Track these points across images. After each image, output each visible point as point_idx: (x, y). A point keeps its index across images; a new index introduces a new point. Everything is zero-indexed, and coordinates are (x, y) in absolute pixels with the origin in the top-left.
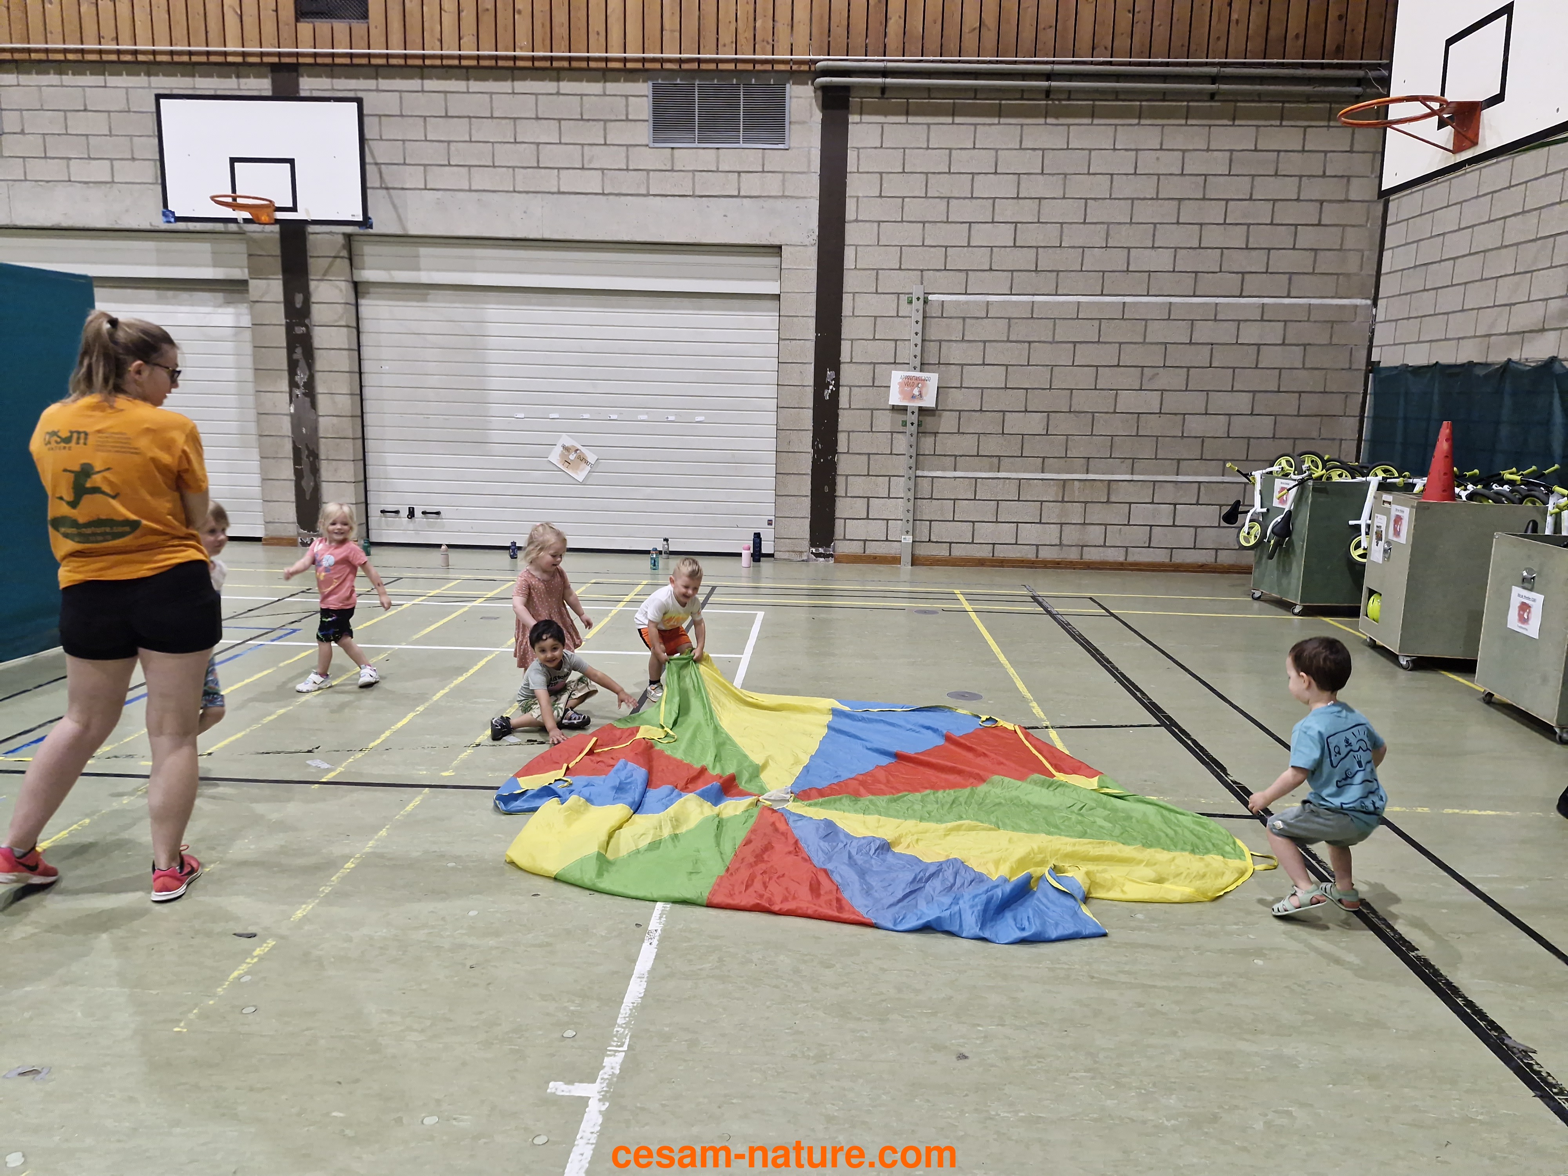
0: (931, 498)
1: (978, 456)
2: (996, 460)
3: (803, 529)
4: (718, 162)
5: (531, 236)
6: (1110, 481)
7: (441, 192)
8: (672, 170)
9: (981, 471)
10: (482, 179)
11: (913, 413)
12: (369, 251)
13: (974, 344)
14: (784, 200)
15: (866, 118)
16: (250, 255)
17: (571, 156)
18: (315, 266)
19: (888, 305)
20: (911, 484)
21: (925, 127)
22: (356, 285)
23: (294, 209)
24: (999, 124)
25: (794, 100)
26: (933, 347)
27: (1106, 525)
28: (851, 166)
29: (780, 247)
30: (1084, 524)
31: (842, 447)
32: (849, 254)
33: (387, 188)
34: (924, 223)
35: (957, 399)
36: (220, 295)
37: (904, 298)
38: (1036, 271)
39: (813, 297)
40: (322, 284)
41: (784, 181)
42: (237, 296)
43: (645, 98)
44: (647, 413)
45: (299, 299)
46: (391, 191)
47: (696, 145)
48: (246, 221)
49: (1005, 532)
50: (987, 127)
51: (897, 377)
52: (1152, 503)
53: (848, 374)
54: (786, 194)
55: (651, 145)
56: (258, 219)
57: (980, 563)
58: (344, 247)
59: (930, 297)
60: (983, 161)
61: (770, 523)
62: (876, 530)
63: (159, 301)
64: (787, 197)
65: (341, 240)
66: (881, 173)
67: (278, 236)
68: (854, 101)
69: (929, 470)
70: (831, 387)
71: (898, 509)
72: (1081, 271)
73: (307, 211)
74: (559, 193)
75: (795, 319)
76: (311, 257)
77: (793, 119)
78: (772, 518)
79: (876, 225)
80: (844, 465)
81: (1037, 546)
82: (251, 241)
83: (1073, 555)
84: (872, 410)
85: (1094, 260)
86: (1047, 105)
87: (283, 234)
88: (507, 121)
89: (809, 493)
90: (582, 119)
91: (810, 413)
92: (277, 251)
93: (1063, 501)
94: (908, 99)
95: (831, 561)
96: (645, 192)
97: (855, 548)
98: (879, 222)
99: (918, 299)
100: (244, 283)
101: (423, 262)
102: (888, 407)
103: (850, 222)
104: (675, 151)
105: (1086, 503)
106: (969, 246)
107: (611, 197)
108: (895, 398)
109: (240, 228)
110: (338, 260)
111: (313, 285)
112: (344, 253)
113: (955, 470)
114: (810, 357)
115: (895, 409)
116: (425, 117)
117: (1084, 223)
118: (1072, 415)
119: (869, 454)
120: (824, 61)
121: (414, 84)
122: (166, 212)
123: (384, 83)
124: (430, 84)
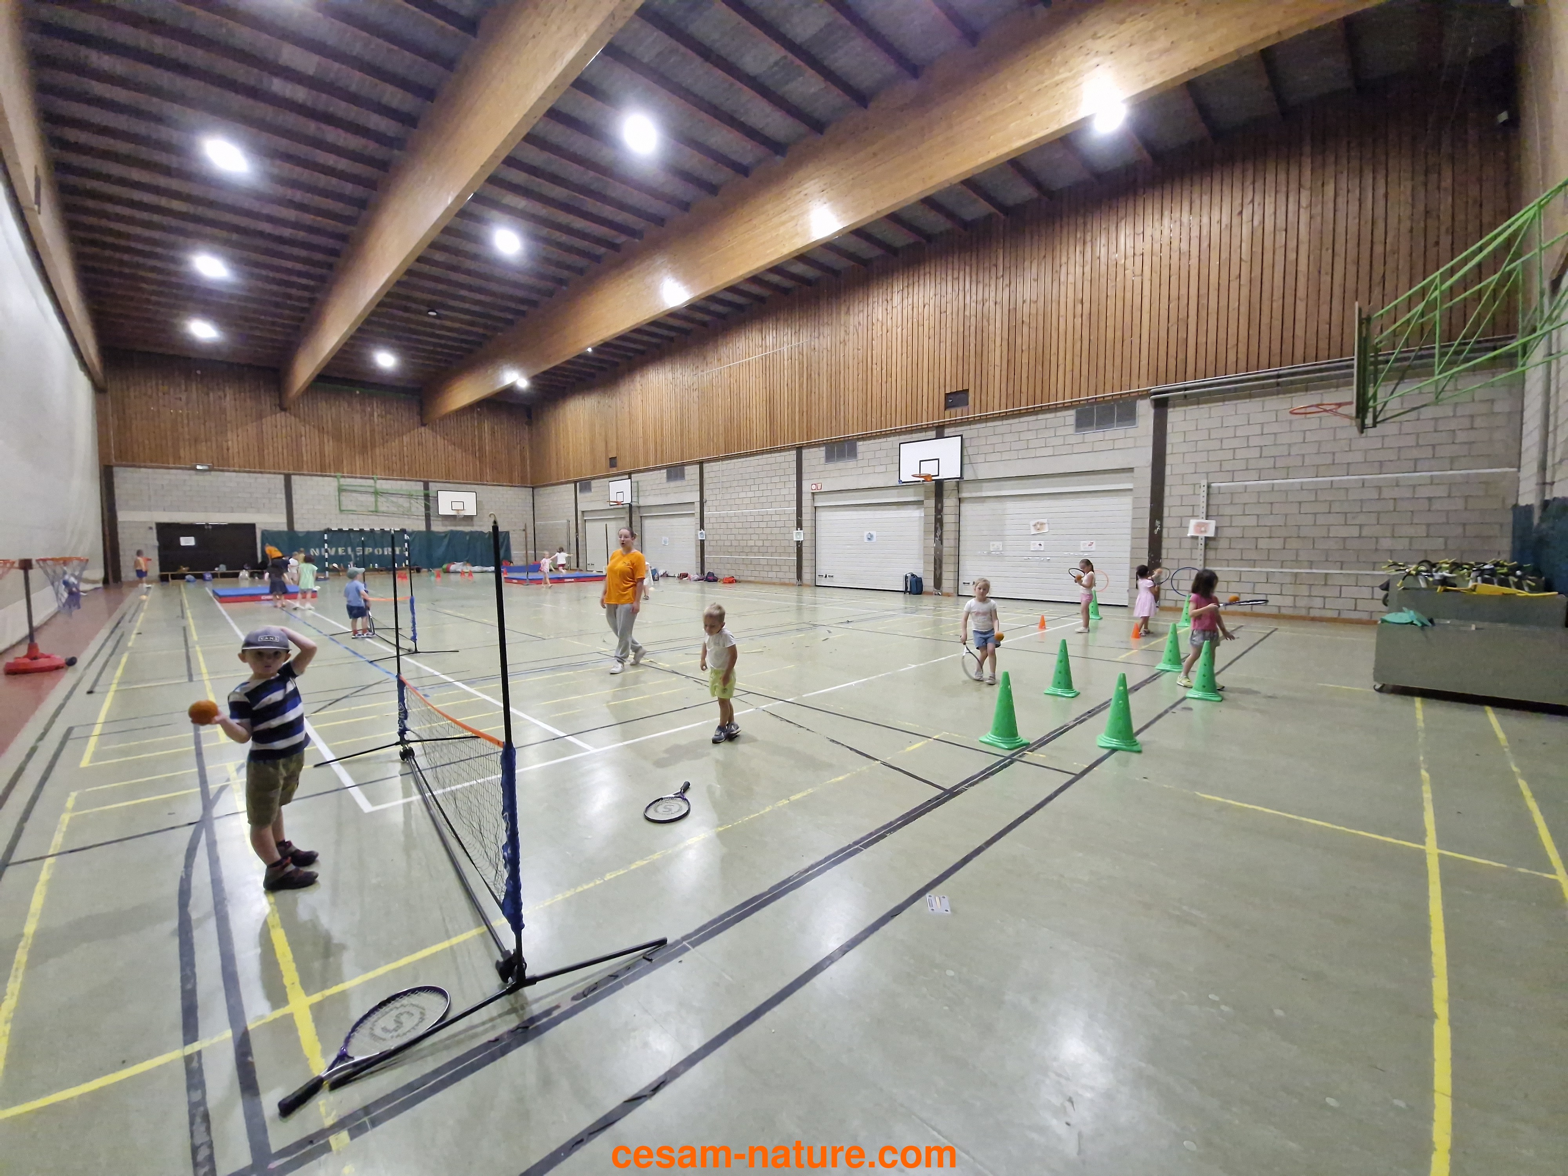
1: (1242, 560)
2: (1252, 562)
4: (1104, 437)
6: (1326, 574)
7: (991, 463)
8: (1083, 443)
9: (1244, 568)
10: (1006, 456)
11: (1202, 540)
12: (964, 486)
13: (1238, 506)
14: (1135, 449)
15: (1177, 410)
16: (925, 492)
17: (1041, 443)
18: (946, 495)
19: (1188, 491)
21: (1208, 408)
22: (960, 499)
23: (939, 475)
24: (1250, 402)
25: (1141, 407)
26: (1214, 508)
27: (1324, 597)
28: (1168, 430)
29: (1133, 469)
30: (1310, 596)
32: (1167, 469)
33: (969, 464)
34: (1208, 451)
35: (1227, 532)
36: (915, 506)
37: (1197, 486)
38: (1274, 468)
39: (1149, 489)
40: (948, 500)
41: (1135, 441)
42: (921, 506)
43: (1073, 416)
45: (940, 505)
46: (973, 465)
47: (1094, 431)
48: (923, 481)
50: (1243, 404)
51: (1193, 522)
53: (1167, 522)
55: (1074, 434)
56: (927, 480)
58: (956, 487)
59: (1213, 485)
60: (1241, 420)
61: (1128, 591)
64: (1137, 447)
65: (954, 484)
66: (1185, 432)
67: (934, 485)
68: (1170, 402)
70: (1158, 528)
72: (1303, 466)
73: (943, 476)
74: (1036, 457)
75: (1141, 499)
76: (944, 492)
77: (1139, 415)
78: (1128, 589)
79: (1182, 454)
82: (925, 488)
83: (1303, 613)
84: (1180, 538)
85: (1311, 460)
86: (1279, 388)
87: (936, 483)
88: (1017, 433)
90: (1046, 428)
91: (1146, 542)
92: (933, 490)
93: (1295, 584)
94: (1198, 397)
96: (1071, 453)
97: (1171, 605)
98: (1184, 453)
99: (1205, 486)
100: (923, 502)
101: (985, 489)
102: (1189, 537)
103: (1169, 454)
104: (1085, 435)
105: (1311, 585)
106: (1234, 459)
107: (1057, 457)
108: (1191, 533)
109: (923, 483)
110: (953, 491)
111: (945, 500)
112: (956, 489)
113: (1228, 568)
114: (1148, 515)
115: (1192, 538)
117: (1304, 443)
118: (1300, 539)
119: (1178, 560)
120: (1154, 389)
121: (984, 425)
122: (900, 481)
123: (972, 427)
124: (989, 424)
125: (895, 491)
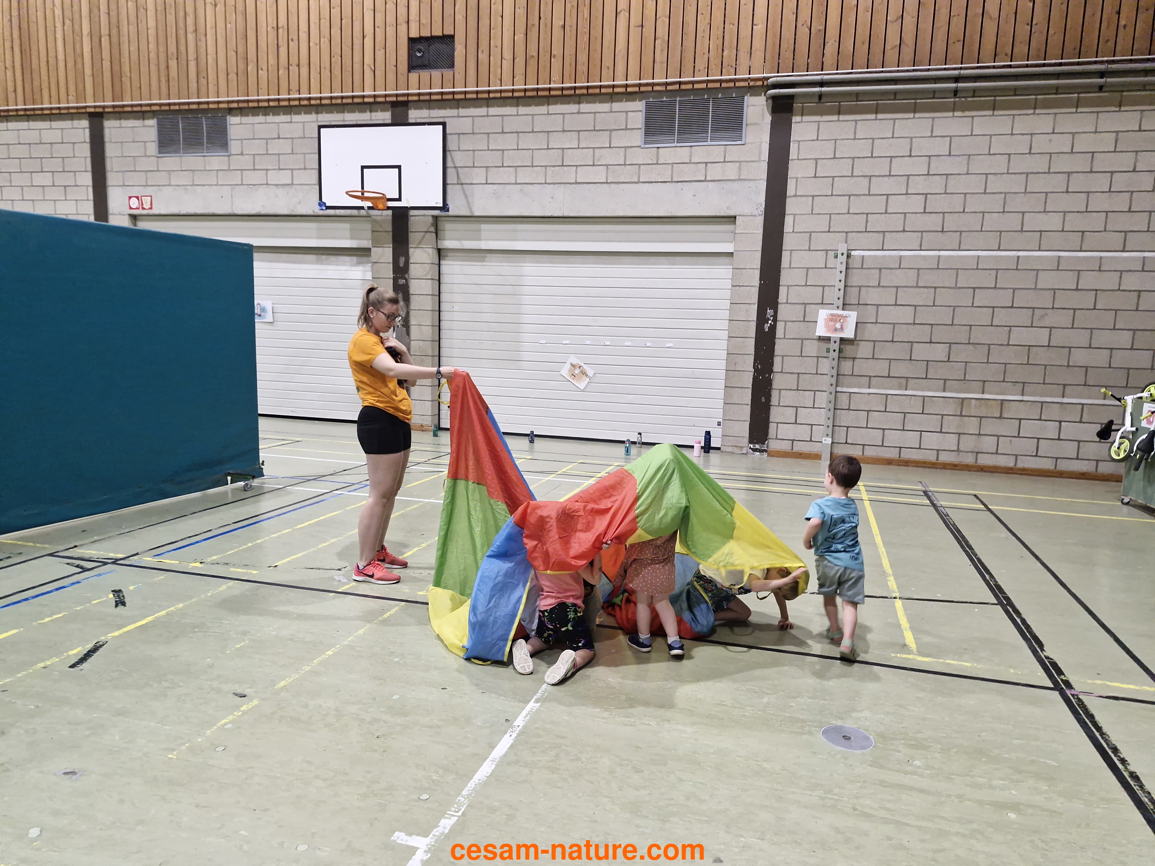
0: (849, 409)
1: (889, 377)
2: (904, 381)
3: (744, 429)
4: (691, 156)
5: (555, 215)
6: (1002, 400)
7: (496, 186)
8: (657, 164)
9: (891, 389)
10: (524, 176)
11: (835, 342)
12: (448, 227)
13: (888, 289)
14: (740, 182)
15: (806, 118)
16: (373, 231)
17: (585, 157)
18: (413, 238)
19: (818, 260)
20: (832, 397)
21: (854, 123)
22: (439, 251)
23: (399, 199)
24: (914, 118)
25: (750, 108)
26: (853, 292)
27: (998, 436)
28: (793, 154)
29: (735, 217)
30: (979, 434)
31: (777, 366)
32: (789, 221)
33: (462, 184)
34: (849, 196)
35: (872, 332)
36: (354, 259)
37: (831, 254)
38: (942, 231)
39: (759, 255)
40: (418, 250)
41: (740, 169)
42: (365, 259)
43: (640, 113)
44: (631, 341)
45: (402, 260)
46: (464, 186)
47: (676, 144)
48: (369, 208)
49: (912, 439)
50: (904, 121)
51: (823, 314)
52: (1040, 419)
53: (783, 311)
54: (742, 177)
55: (643, 146)
56: (377, 207)
57: (889, 462)
58: (432, 225)
59: (853, 253)
60: (901, 147)
61: (719, 424)
62: (802, 432)
63: (317, 262)
64: (742, 180)
65: (430, 219)
66: (816, 160)
67: (391, 218)
68: (797, 106)
69: (847, 387)
70: (770, 322)
71: (820, 416)
72: (982, 231)
73: (408, 201)
74: (576, 183)
75: (744, 270)
76: (411, 232)
77: (749, 122)
78: (721, 420)
79: (811, 198)
80: (778, 381)
81: (938, 451)
82: (374, 222)
83: (969, 459)
84: (802, 340)
85: (992, 222)
86: (955, 102)
87: (393, 215)
88: (543, 134)
89: (750, 403)
90: (595, 130)
91: (753, 341)
92: (390, 229)
93: (961, 415)
94: (840, 102)
95: (765, 455)
96: (636, 180)
97: (785, 446)
98: (813, 196)
99: (842, 254)
100: (368, 250)
101: (483, 234)
102: (815, 338)
103: (790, 197)
104: (660, 149)
105: (981, 417)
106: (886, 213)
107: (612, 185)
108: (821, 331)
109: (367, 213)
110: (428, 234)
111: (411, 251)
112: (432, 229)
113: (869, 388)
114: (755, 299)
115: (821, 339)
116: (488, 134)
117: (985, 193)
118: (970, 346)
119: (799, 374)
120: (775, 78)
121: (482, 111)
122: (321, 204)
123: (463, 112)
124: (493, 111)
125: (312, 225)
